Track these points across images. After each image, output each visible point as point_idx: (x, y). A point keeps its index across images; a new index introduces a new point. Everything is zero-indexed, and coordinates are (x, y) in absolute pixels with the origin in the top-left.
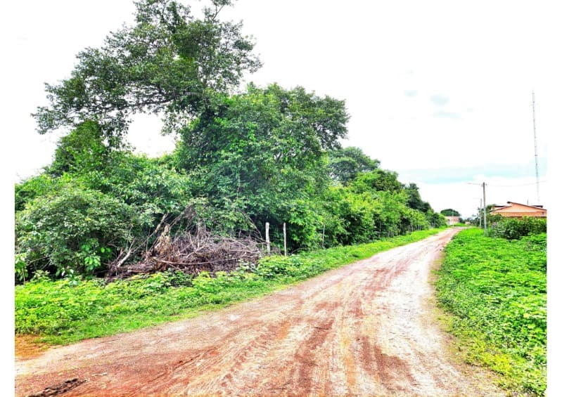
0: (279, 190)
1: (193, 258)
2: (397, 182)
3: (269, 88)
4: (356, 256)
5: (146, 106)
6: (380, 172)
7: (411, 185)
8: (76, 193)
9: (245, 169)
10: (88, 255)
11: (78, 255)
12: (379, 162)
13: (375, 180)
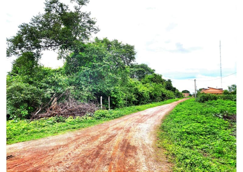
0: (106, 83)
1: (67, 111)
2: (162, 79)
3: (104, 39)
4: (138, 110)
5: (50, 47)
6: (155, 75)
7: (168, 80)
8: (17, 85)
9: (92, 74)
10: (23, 110)
11: (19, 110)
12: (155, 70)
13: (152, 78)
